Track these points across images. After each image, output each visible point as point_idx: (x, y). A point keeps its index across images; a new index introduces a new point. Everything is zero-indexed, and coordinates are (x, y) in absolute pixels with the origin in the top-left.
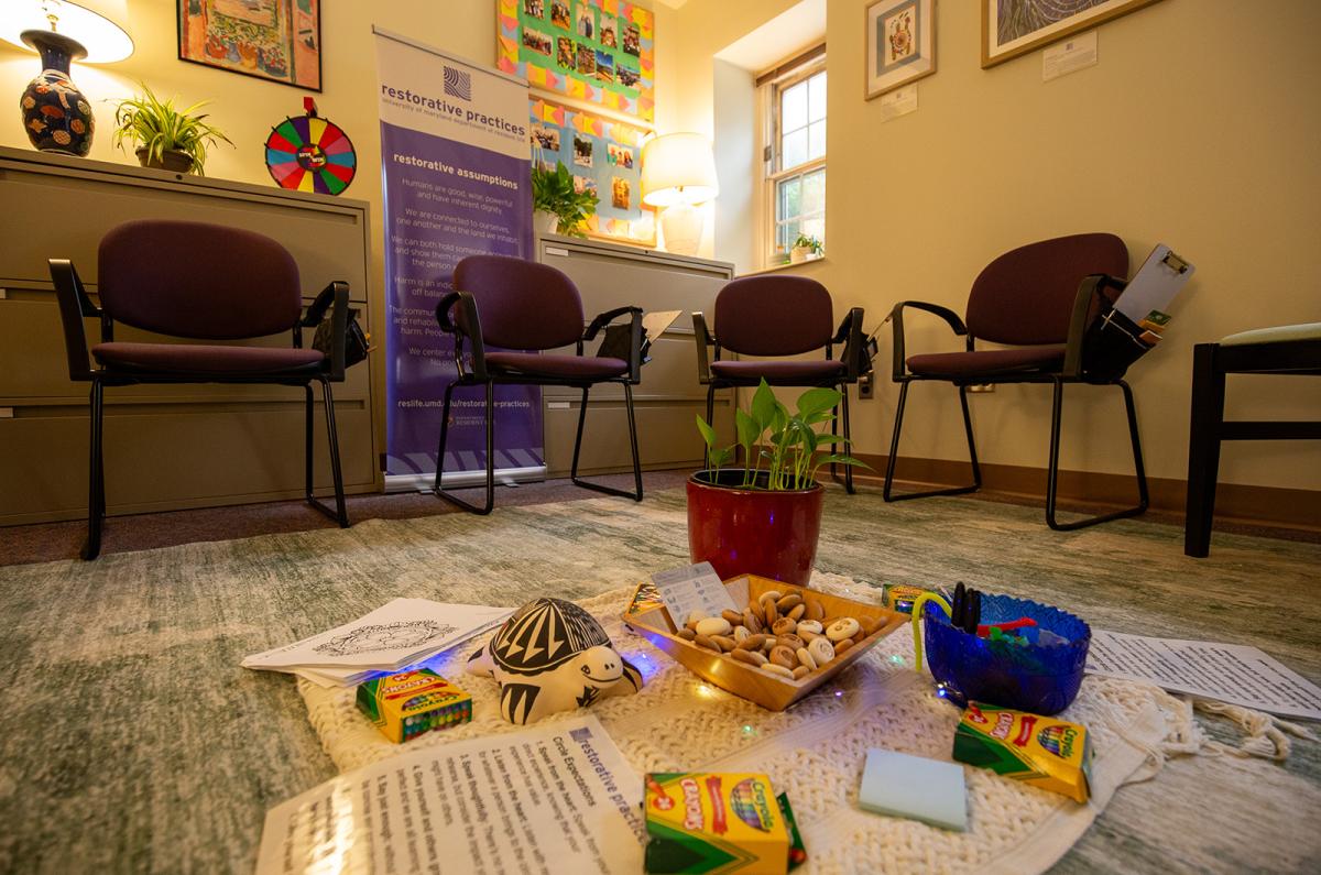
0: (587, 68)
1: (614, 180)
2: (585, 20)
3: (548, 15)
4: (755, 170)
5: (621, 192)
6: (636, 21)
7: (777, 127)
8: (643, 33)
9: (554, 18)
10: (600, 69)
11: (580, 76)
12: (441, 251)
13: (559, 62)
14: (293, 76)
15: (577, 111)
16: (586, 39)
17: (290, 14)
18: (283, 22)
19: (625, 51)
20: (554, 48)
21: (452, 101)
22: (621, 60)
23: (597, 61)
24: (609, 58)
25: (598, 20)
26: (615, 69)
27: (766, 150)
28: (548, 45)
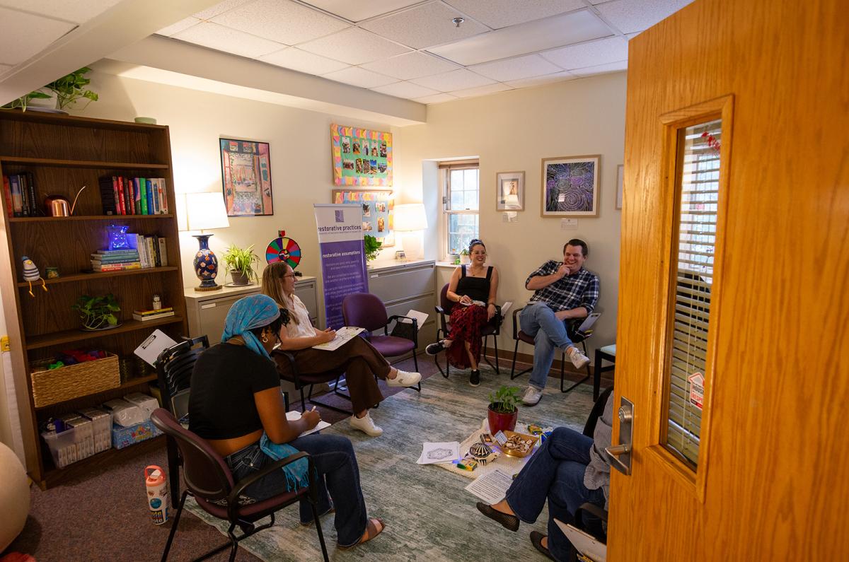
0: (366, 170)
1: (378, 219)
2: (366, 147)
3: (352, 150)
4: (438, 207)
5: (381, 224)
6: (385, 140)
7: (448, 187)
8: (387, 145)
9: (354, 150)
10: (372, 168)
11: (365, 175)
12: (339, 290)
13: (357, 171)
14: (263, 211)
15: (364, 191)
16: (367, 156)
17: (261, 183)
18: (259, 188)
19: (381, 156)
20: (355, 166)
21: (339, 225)
22: (380, 161)
23: (370, 165)
24: (375, 162)
25: (370, 145)
26: (377, 166)
27: (444, 198)
28: (352, 165)
